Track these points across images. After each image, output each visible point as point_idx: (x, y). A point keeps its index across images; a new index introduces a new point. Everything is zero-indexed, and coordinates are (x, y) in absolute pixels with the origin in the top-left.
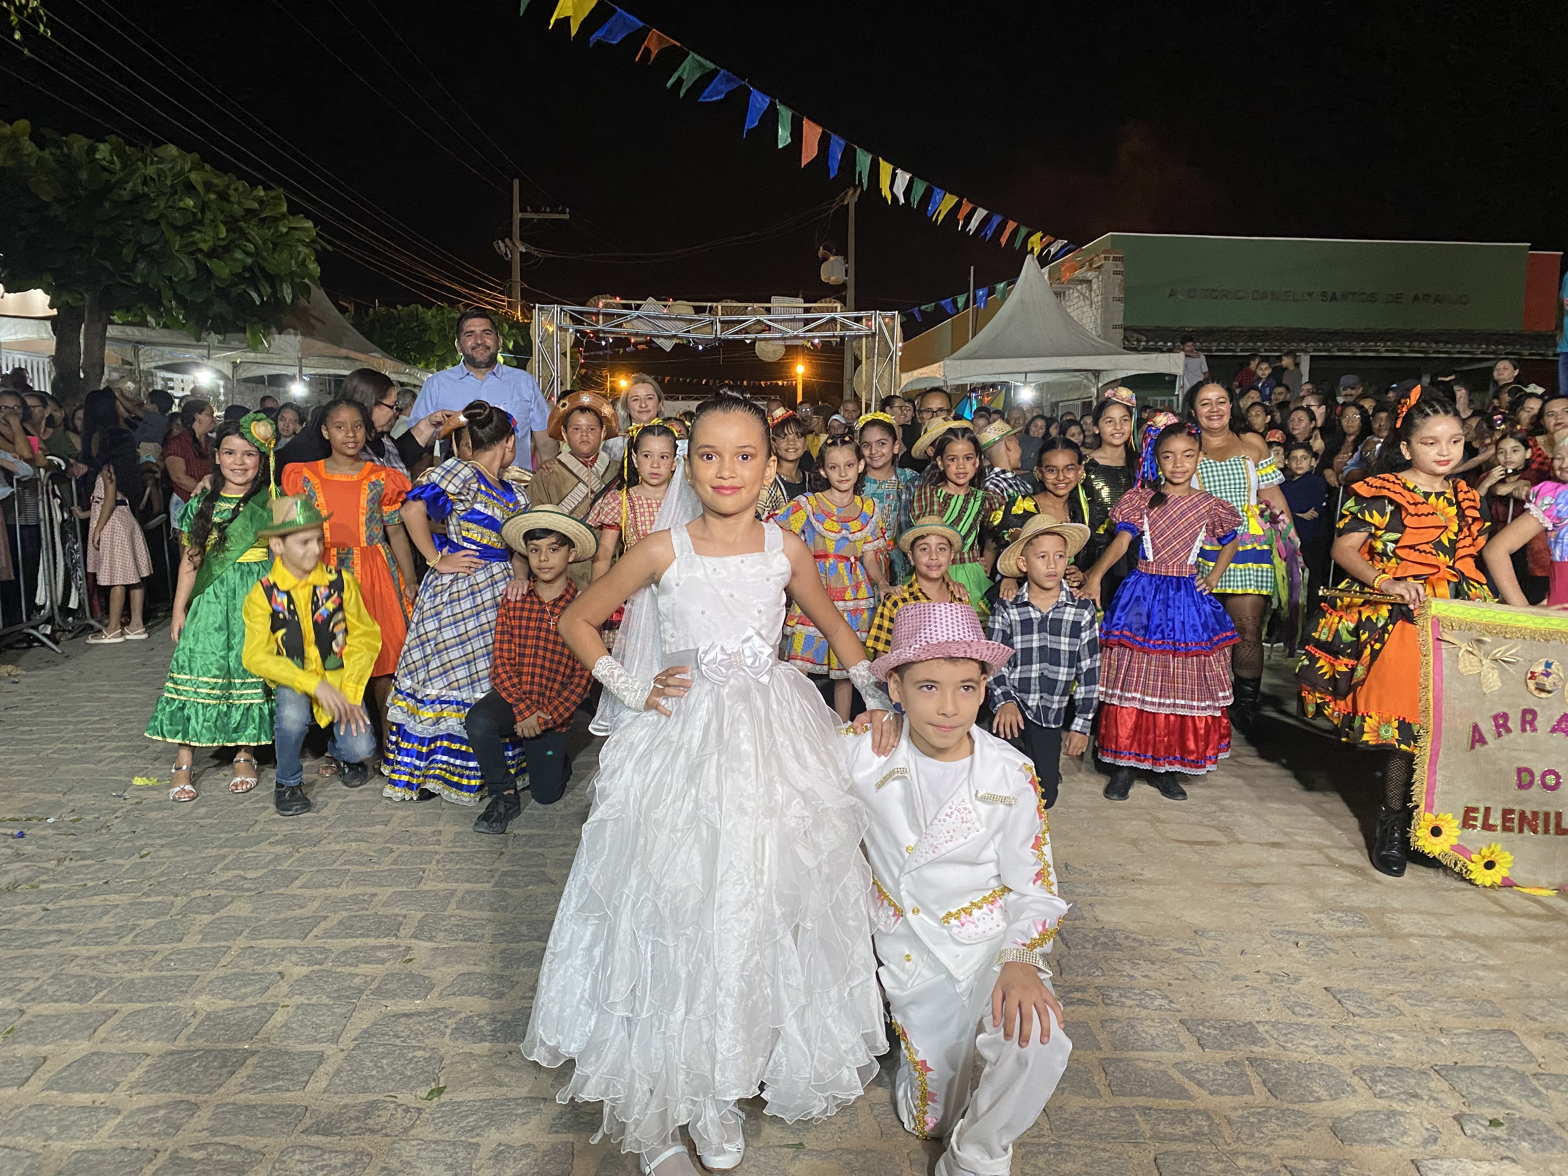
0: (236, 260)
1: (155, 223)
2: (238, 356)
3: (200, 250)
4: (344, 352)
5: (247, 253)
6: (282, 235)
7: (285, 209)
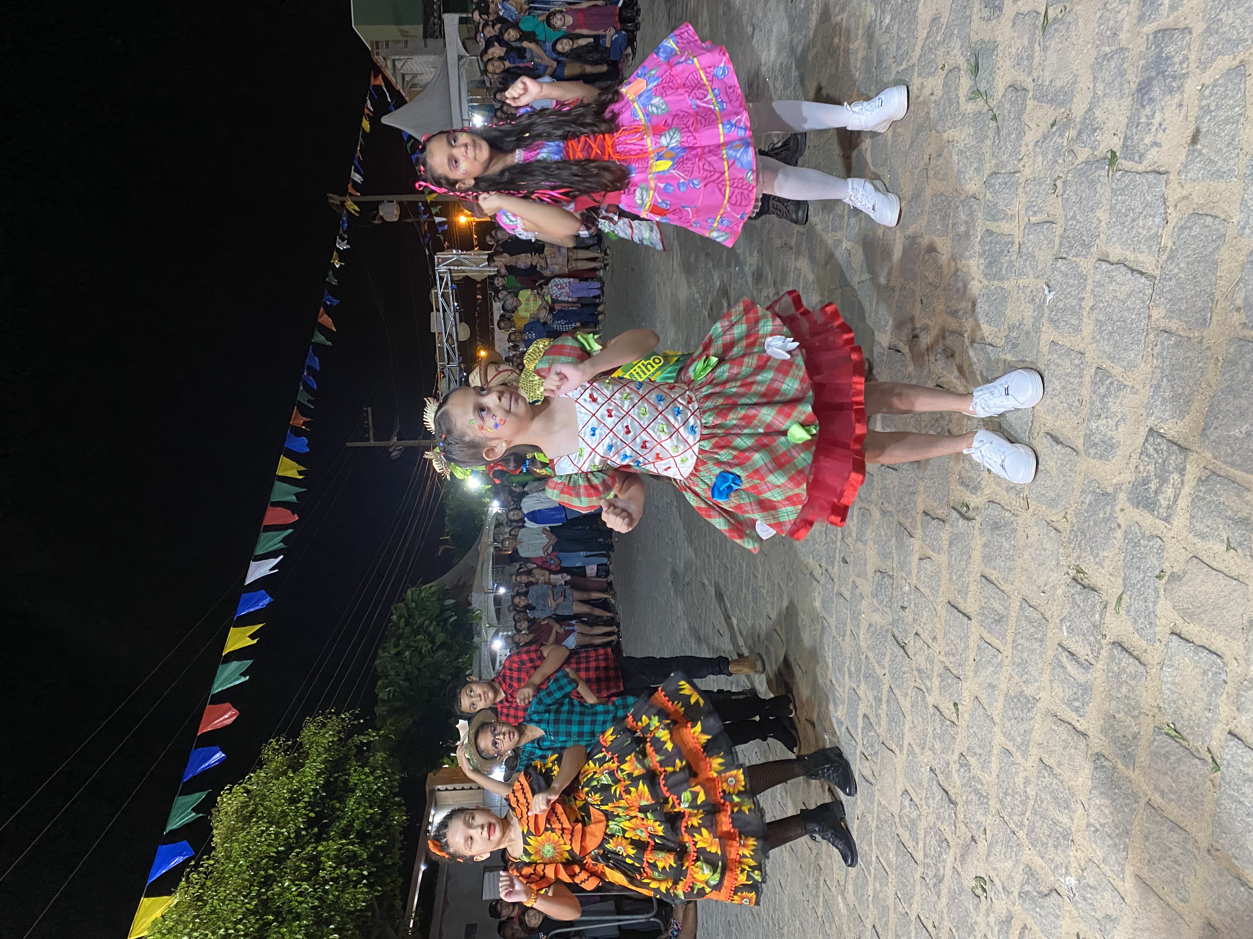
0: (434, 629)
1: (419, 669)
2: (484, 625)
3: (432, 648)
4: (479, 567)
5: (431, 623)
6: (416, 605)
7: (403, 605)
